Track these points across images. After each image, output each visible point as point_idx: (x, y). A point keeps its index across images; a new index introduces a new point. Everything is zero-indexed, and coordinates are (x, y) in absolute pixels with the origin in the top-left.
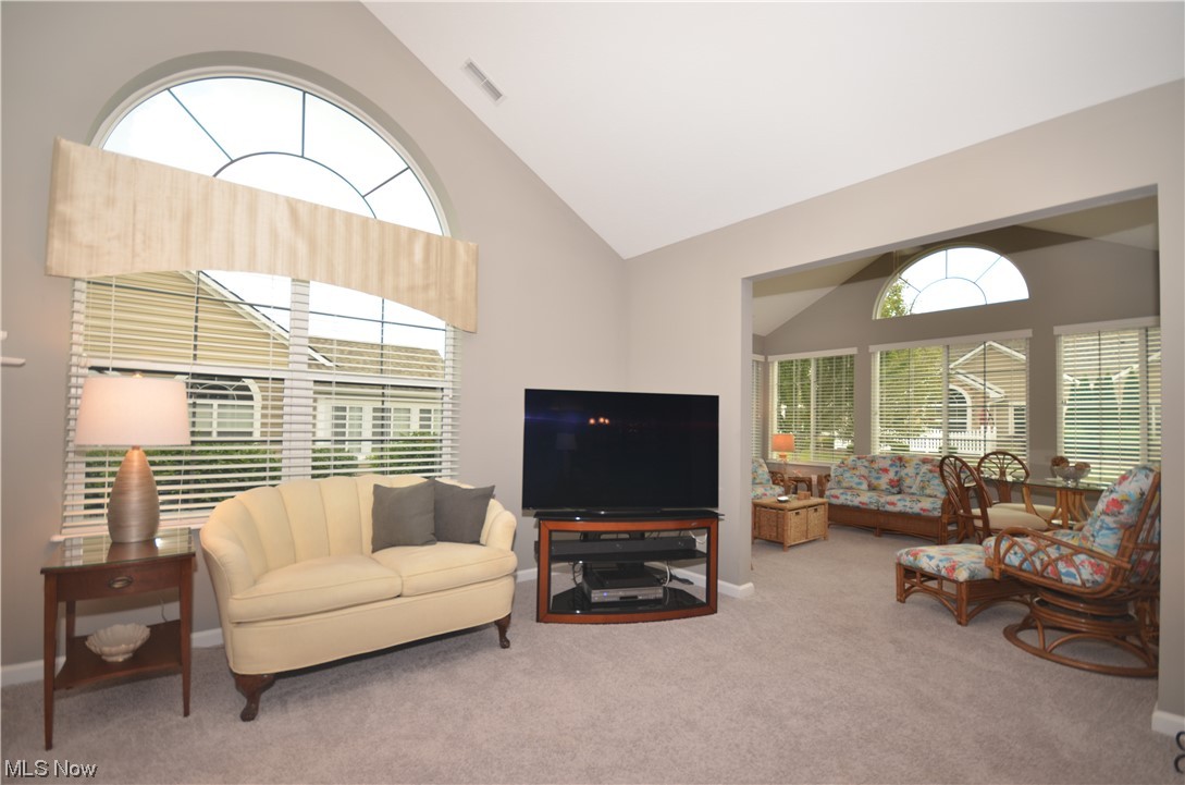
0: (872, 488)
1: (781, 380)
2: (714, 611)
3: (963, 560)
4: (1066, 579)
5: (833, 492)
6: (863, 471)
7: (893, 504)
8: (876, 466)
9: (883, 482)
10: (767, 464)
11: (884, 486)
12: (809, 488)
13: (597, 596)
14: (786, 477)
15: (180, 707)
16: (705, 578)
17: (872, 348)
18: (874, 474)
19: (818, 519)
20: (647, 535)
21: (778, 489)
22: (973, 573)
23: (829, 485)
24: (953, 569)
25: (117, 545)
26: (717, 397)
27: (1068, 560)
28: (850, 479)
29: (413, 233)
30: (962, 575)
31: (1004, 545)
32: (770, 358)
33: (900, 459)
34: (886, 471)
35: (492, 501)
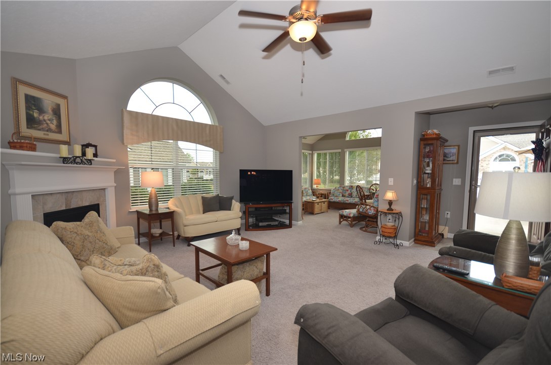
0: (343, 196)
1: (317, 160)
2: (291, 227)
3: (353, 212)
4: (370, 213)
5: (331, 198)
6: (341, 191)
7: (348, 201)
8: (345, 189)
9: (347, 194)
10: (312, 189)
11: (347, 195)
12: (325, 196)
13: (261, 224)
14: (317, 193)
15: (173, 244)
16: (288, 221)
17: (345, 150)
18: (344, 192)
19: (325, 206)
20: (273, 208)
21: (314, 197)
22: (354, 215)
23: (330, 195)
24: (350, 214)
25: (151, 210)
26: (292, 171)
27: (370, 209)
28: (337, 193)
29: (206, 125)
30: (352, 215)
31: (360, 207)
32: (314, 152)
33: (352, 187)
34: (347, 190)
35: (233, 200)
